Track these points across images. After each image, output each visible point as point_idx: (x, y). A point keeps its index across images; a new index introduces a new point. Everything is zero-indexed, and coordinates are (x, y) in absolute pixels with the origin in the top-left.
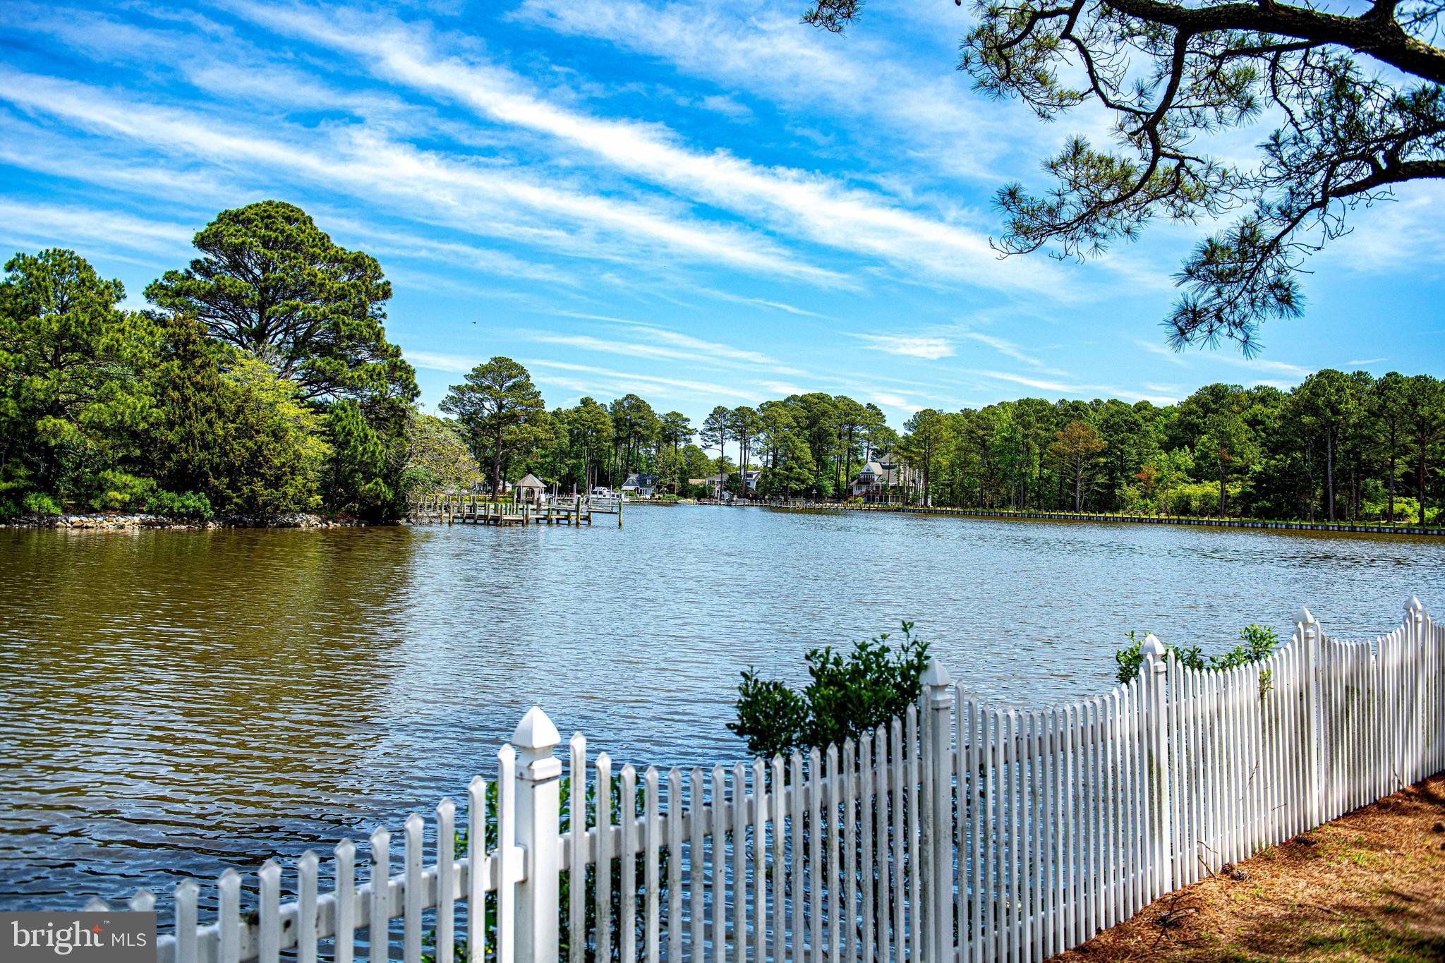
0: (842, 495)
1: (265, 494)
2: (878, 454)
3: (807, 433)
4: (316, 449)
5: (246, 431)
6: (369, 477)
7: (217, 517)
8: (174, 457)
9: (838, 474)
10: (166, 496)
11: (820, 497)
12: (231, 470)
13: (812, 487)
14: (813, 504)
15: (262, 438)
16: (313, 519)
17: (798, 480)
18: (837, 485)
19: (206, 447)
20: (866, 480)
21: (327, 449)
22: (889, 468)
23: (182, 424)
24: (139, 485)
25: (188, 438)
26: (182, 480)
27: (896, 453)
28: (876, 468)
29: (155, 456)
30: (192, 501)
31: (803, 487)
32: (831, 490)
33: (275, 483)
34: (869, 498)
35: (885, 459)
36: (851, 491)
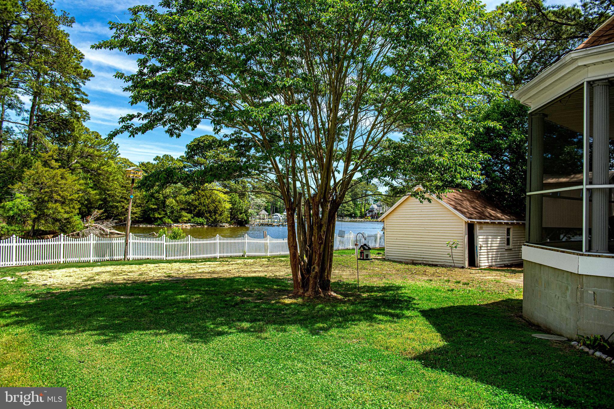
0: (363, 216)
1: (218, 218)
2: (376, 201)
3: (350, 194)
4: (228, 206)
5: (213, 201)
6: (241, 213)
7: (207, 224)
8: (198, 209)
9: (361, 209)
10: (196, 218)
11: (355, 217)
12: (210, 212)
13: (352, 213)
14: (353, 219)
15: (217, 203)
16: (227, 225)
17: (347, 211)
18: (361, 212)
19: (204, 206)
20: (371, 211)
21: (230, 206)
22: (380, 206)
23: (198, 200)
24: (189, 216)
25: (200, 204)
26: (199, 214)
27: (382, 201)
28: (375, 206)
29: (192, 208)
30: (201, 220)
31: (349, 213)
32: (359, 214)
33: (221, 215)
34: (373, 217)
35: (379, 203)
36: (366, 215)
